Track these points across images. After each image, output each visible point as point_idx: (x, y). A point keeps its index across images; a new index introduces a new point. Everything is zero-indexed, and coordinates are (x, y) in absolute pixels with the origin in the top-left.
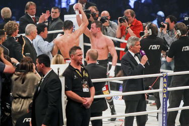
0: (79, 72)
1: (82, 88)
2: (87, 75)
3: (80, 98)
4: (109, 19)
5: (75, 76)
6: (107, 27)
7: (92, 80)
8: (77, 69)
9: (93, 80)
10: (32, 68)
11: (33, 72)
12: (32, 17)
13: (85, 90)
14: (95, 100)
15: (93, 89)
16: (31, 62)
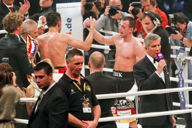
0: (78, 85)
1: (82, 107)
2: (89, 89)
3: (78, 121)
4: (121, 9)
5: (72, 91)
6: (118, 21)
7: (97, 96)
8: (75, 81)
9: (99, 97)
10: (11, 79)
11: (12, 84)
12: (8, 6)
13: (87, 110)
14: (101, 124)
15: (98, 108)
16: (10, 71)
